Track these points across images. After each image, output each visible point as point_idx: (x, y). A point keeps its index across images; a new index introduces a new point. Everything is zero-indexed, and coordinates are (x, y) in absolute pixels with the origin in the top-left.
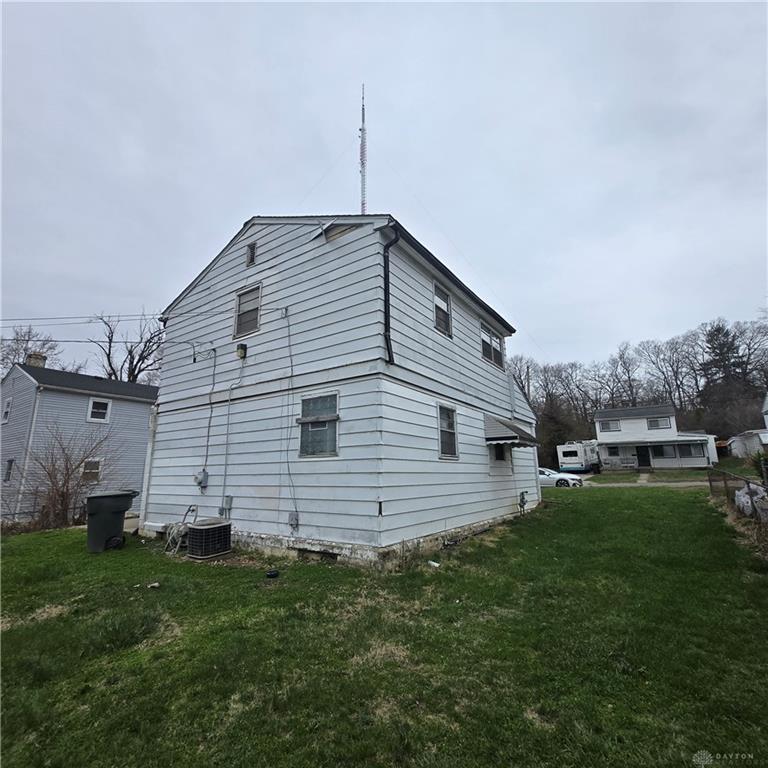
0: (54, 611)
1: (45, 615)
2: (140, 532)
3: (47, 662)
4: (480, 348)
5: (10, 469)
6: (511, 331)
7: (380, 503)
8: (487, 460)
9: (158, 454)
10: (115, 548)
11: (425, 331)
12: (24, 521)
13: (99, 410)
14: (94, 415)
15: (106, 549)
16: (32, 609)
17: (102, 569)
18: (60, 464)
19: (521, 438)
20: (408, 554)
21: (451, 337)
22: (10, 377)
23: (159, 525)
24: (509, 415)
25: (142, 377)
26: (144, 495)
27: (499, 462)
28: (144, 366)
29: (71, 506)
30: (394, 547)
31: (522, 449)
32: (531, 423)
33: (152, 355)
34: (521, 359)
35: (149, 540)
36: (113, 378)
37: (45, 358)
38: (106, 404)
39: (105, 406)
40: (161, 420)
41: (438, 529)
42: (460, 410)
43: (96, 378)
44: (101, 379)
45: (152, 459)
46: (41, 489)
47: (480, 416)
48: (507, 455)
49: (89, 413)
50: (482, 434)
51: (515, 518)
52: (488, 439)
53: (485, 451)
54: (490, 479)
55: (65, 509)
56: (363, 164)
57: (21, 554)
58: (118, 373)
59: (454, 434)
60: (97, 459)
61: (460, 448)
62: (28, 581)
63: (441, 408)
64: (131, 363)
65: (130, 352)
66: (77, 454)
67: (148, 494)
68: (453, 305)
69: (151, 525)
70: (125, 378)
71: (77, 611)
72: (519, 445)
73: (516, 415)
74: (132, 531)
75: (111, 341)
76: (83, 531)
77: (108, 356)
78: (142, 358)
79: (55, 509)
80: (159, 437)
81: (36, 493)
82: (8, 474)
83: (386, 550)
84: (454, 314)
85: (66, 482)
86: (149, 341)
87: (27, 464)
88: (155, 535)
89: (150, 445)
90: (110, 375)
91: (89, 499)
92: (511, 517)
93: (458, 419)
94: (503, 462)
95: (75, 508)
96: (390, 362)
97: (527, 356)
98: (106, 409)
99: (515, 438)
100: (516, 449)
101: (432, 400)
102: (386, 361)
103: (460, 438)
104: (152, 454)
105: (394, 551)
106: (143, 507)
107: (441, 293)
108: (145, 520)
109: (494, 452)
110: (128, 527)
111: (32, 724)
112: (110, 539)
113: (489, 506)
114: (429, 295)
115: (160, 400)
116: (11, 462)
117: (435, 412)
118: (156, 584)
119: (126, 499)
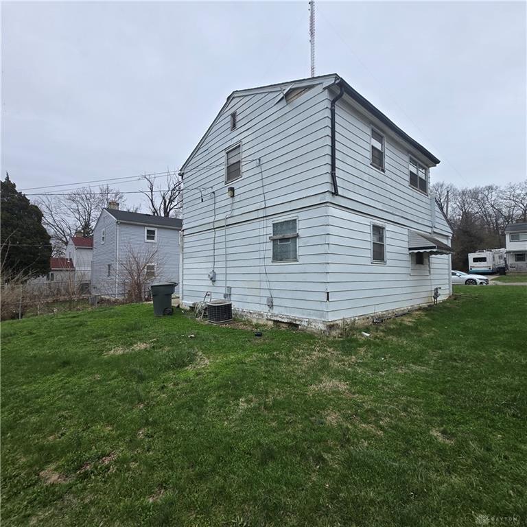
0: (143, 346)
1: (139, 348)
2: (180, 307)
3: (143, 371)
4: (408, 178)
5: (109, 269)
6: (435, 161)
7: (328, 293)
8: (409, 264)
9: (185, 261)
10: (168, 314)
11: (362, 167)
12: (121, 298)
13: (151, 235)
14: (148, 238)
15: (164, 315)
16: (131, 344)
17: (164, 326)
18: (134, 266)
19: (439, 248)
20: (347, 327)
21: (383, 171)
22: (102, 216)
23: (191, 303)
24: (429, 230)
25: (172, 213)
26: (180, 285)
27: (418, 266)
28: (172, 206)
29: (143, 291)
30: (337, 322)
31: (439, 256)
32: (447, 236)
33: (176, 199)
34: (442, 186)
35: (186, 311)
36: (156, 214)
37: (118, 204)
38: (154, 231)
39: (153, 232)
40: (186, 240)
41: (369, 311)
42: (389, 227)
43: (147, 215)
44: (149, 215)
45: (183, 264)
46: (126, 281)
47: (405, 231)
48: (426, 260)
49: (146, 237)
50: (406, 244)
51: (429, 306)
52: (410, 249)
53: (408, 258)
54: (411, 278)
55: (140, 293)
56: (312, 34)
57: (122, 316)
58: (158, 212)
59: (383, 245)
60: (153, 264)
61: (387, 255)
62: (128, 330)
63: (373, 226)
64: (165, 204)
65: (164, 198)
66: (142, 261)
67: (183, 285)
68: (386, 145)
69: (186, 303)
70: (163, 215)
71: (153, 347)
72: (436, 253)
73: (435, 230)
74: (176, 305)
75: (152, 191)
76: (151, 305)
77: (152, 201)
78: (171, 201)
79: (135, 293)
80: (185, 251)
81: (124, 283)
82: (109, 272)
83: (332, 323)
84: (387, 152)
85: (139, 277)
86: (174, 190)
87: (117, 267)
88: (188, 308)
89: (181, 256)
90: (154, 213)
91: (152, 287)
92: (426, 305)
93: (387, 234)
94: (422, 266)
95: (145, 292)
96: (335, 193)
97: (447, 183)
98: (154, 234)
99: (434, 247)
100: (433, 256)
101: (368, 221)
102: (332, 193)
103: (387, 249)
104: (183, 261)
105: (337, 324)
106: (181, 292)
107: (377, 136)
108: (183, 299)
109: (415, 258)
110: (174, 303)
111: (141, 401)
112: (165, 310)
113: (409, 297)
114: (367, 138)
115: (184, 227)
116: (109, 266)
117: (369, 230)
118: (193, 336)
119: (171, 287)
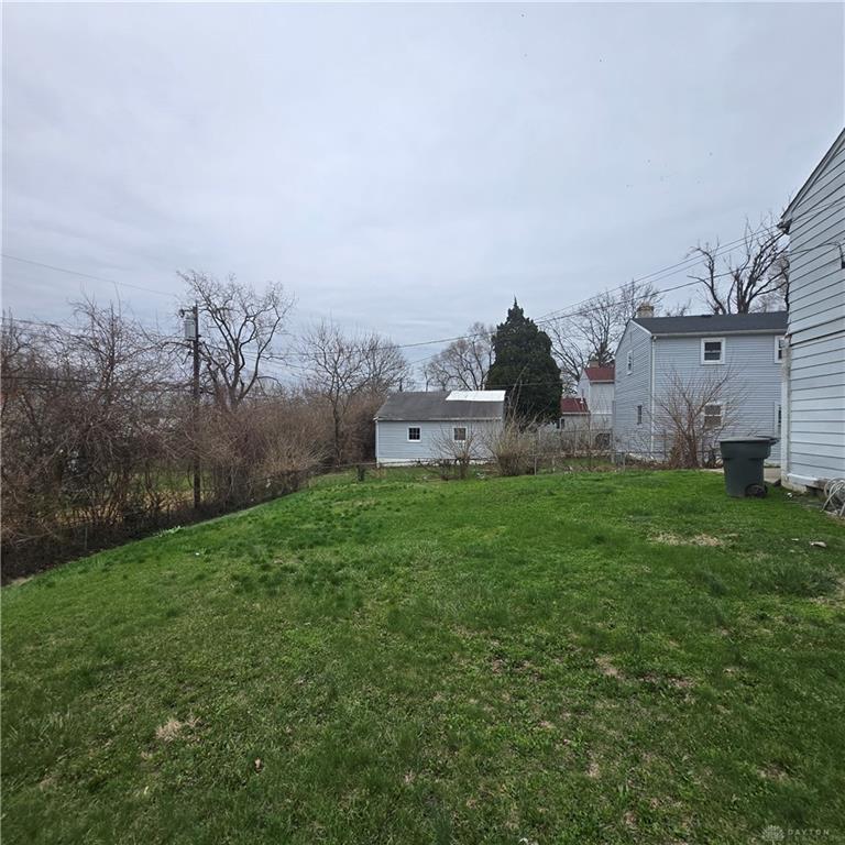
0: (713, 542)
1: (704, 543)
2: (783, 484)
3: (721, 581)
5: (640, 414)
9: (795, 395)
10: (757, 495)
12: (659, 459)
13: (713, 351)
14: (707, 357)
15: (747, 495)
16: (690, 534)
17: (747, 515)
18: (684, 408)
22: (628, 333)
23: (810, 478)
25: (755, 304)
26: (784, 442)
28: (755, 290)
29: (699, 449)
33: (766, 274)
35: (797, 494)
36: (720, 312)
37: (652, 308)
38: (719, 343)
39: (718, 345)
40: (796, 353)
43: (703, 316)
44: (709, 316)
45: (790, 402)
46: (669, 431)
49: (703, 356)
55: (694, 452)
57: (668, 487)
58: (726, 306)
60: (719, 403)
62: (680, 510)
64: (740, 289)
65: (737, 278)
66: (697, 400)
67: (789, 442)
69: (800, 478)
70: (734, 310)
71: (733, 547)
74: (773, 481)
75: (712, 271)
76: (720, 475)
77: (712, 289)
78: (752, 281)
79: (686, 453)
80: (795, 375)
81: (664, 435)
82: (640, 418)
85: (691, 424)
86: (760, 256)
87: (654, 408)
88: (804, 490)
89: (784, 386)
90: (716, 310)
91: (722, 443)
95: (703, 452)
98: (720, 349)
104: (789, 395)
106: (784, 457)
108: (789, 470)
110: (769, 476)
112: (749, 486)
115: (792, 328)
116: (640, 407)
118: (822, 544)
119: (764, 446)
